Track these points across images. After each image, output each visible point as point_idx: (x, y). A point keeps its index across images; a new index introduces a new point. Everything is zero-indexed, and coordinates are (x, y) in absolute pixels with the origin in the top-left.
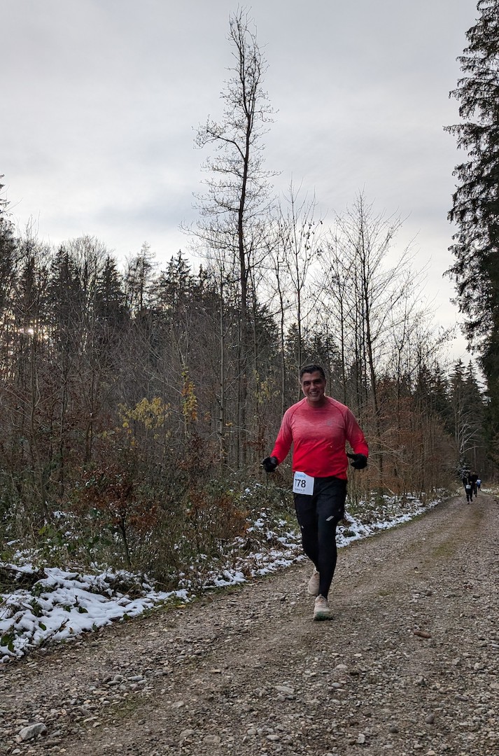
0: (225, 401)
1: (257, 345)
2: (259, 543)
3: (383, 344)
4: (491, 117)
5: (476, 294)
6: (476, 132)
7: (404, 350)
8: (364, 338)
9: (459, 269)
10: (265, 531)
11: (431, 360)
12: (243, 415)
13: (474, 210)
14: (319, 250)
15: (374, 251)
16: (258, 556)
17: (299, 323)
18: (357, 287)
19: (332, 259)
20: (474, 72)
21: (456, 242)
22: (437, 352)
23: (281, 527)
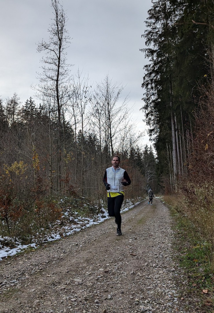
0: (51, 163)
1: (65, 138)
2: (66, 222)
3: (116, 138)
4: (157, 46)
5: (153, 118)
6: (152, 52)
7: (124, 141)
8: (109, 136)
9: (146, 107)
10: (69, 217)
11: (135, 145)
12: (60, 168)
13: (152, 84)
14: (90, 98)
15: (112, 100)
16: (66, 228)
17: (83, 129)
18: (106, 114)
19: (96, 102)
20: (151, 28)
21: (145, 96)
22: (138, 141)
23: (76, 215)
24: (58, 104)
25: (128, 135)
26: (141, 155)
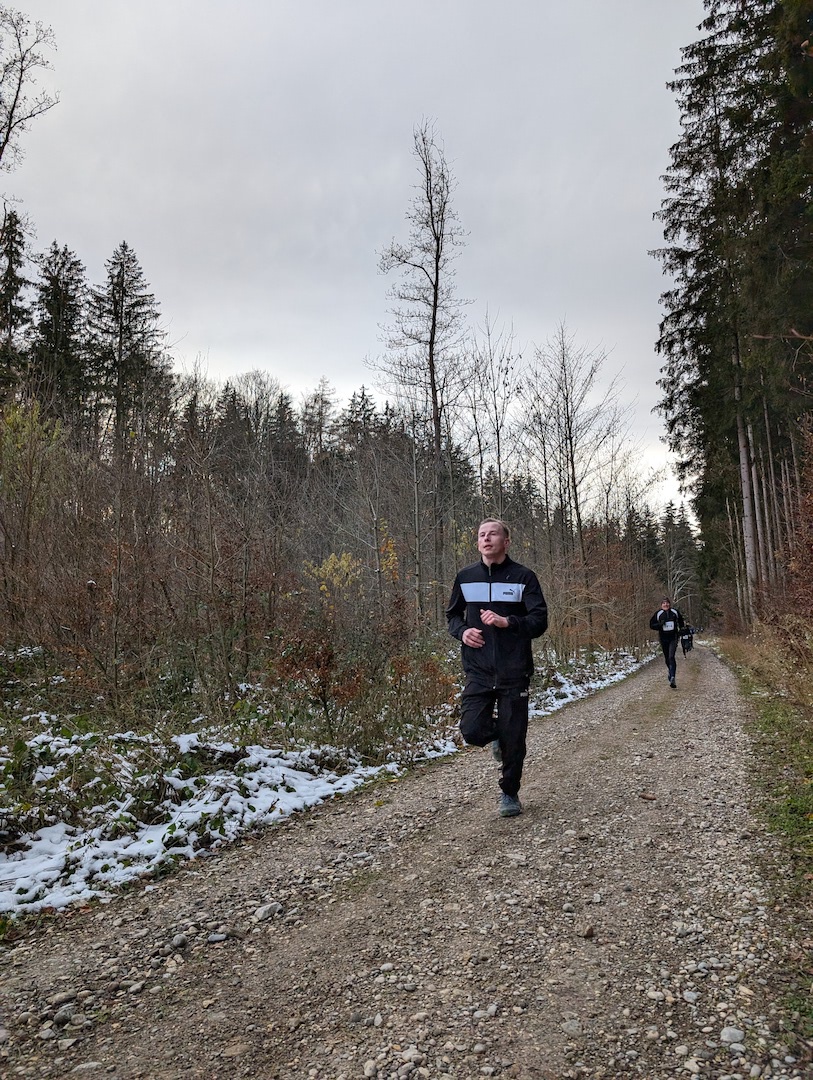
3: (589, 487)
4: (697, 240)
5: (687, 430)
7: (611, 493)
9: (668, 404)
11: (641, 503)
14: (519, 387)
15: (578, 386)
17: (499, 467)
18: (560, 427)
19: (533, 396)
21: (665, 375)
22: (647, 495)
24: (435, 403)
25: (621, 477)
26: (657, 528)
